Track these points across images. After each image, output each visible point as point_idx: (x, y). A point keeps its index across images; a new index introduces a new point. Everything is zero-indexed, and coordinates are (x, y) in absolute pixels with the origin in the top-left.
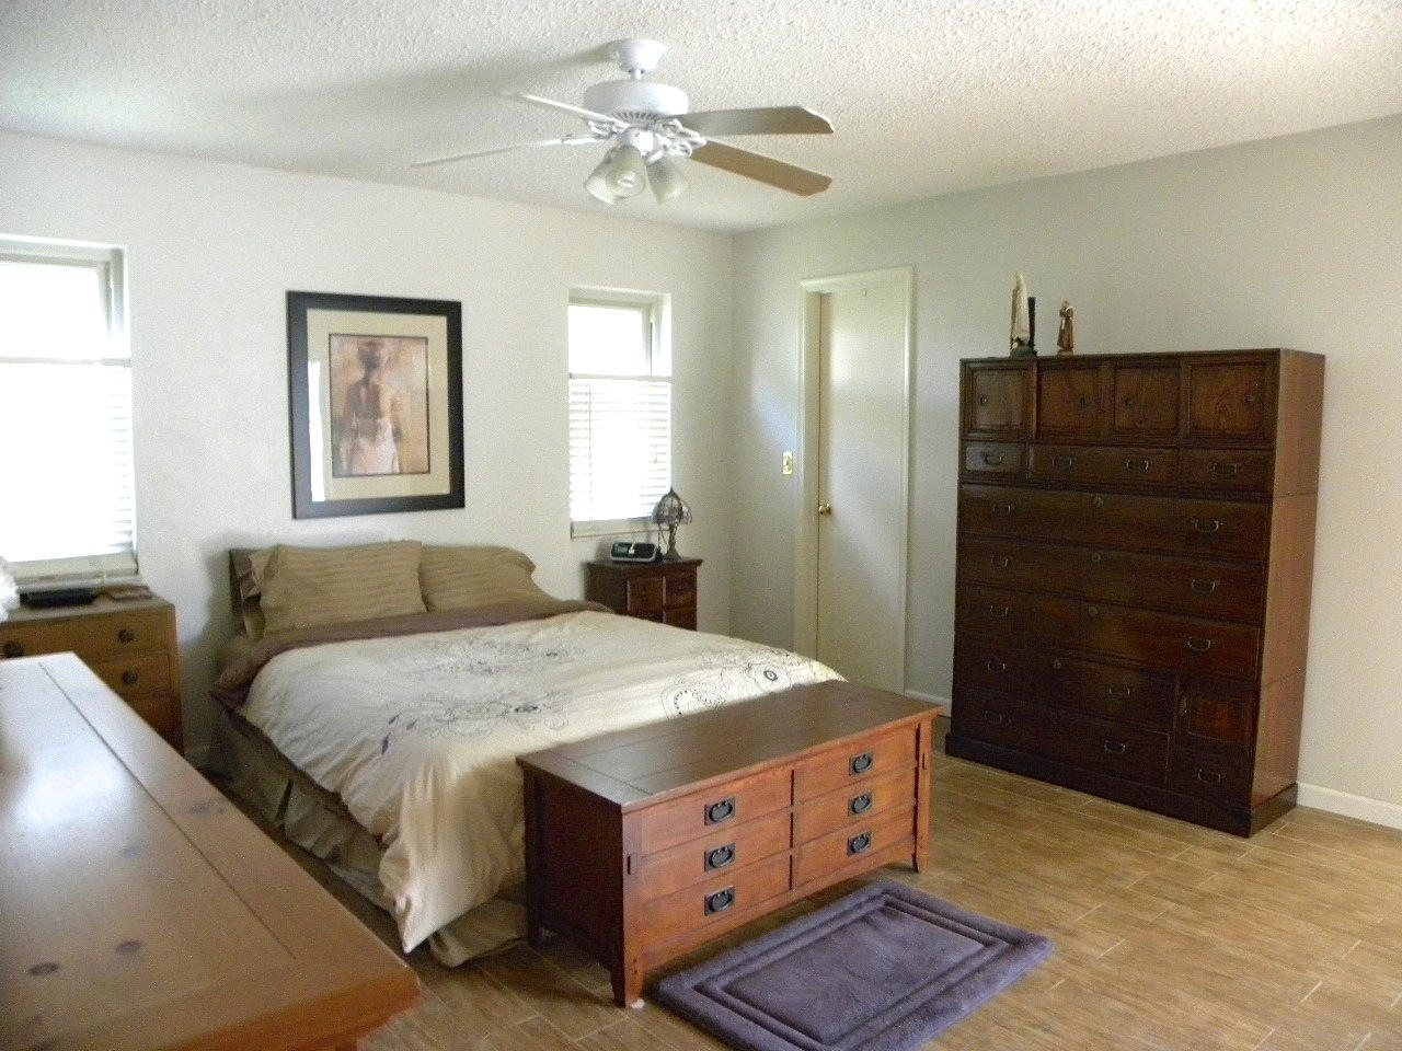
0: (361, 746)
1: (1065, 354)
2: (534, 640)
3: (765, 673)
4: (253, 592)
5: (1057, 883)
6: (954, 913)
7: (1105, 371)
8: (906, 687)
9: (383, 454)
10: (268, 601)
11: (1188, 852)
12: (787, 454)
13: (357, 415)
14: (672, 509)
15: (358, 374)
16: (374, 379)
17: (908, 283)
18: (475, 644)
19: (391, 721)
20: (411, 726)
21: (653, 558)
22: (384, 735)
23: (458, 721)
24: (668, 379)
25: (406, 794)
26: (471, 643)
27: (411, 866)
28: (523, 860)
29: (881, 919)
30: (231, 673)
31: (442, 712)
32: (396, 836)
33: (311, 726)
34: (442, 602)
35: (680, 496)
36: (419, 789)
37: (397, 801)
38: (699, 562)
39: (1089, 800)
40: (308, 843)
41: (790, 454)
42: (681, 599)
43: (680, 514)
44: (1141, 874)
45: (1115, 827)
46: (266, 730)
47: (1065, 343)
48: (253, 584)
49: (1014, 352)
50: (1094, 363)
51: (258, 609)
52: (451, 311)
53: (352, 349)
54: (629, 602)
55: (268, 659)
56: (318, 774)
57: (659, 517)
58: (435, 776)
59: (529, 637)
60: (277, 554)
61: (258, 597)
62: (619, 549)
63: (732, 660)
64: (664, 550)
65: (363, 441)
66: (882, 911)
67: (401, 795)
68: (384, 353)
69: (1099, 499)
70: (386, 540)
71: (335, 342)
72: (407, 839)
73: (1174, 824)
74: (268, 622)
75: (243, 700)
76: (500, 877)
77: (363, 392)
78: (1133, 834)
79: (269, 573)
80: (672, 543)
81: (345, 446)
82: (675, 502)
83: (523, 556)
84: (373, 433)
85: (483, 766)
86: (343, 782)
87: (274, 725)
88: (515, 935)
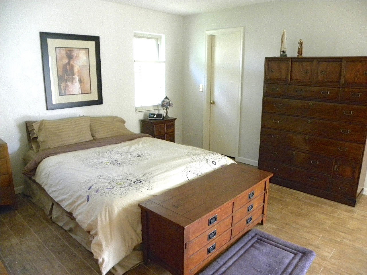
0: (78, 198)
1: (300, 56)
2: (131, 150)
3: (212, 162)
4: (35, 136)
5: (306, 227)
6: (280, 242)
7: (315, 62)
8: (239, 156)
9: (75, 87)
10: (40, 139)
11: (339, 213)
12: (201, 86)
13: (66, 75)
14: (167, 103)
15: (66, 61)
16: (71, 63)
17: (242, 32)
18: (112, 153)
19: (89, 189)
20: (97, 191)
21: (162, 118)
22: (88, 194)
23: (115, 189)
24: (164, 62)
25: (99, 220)
26: (111, 152)
27: (103, 247)
28: (141, 237)
29: (257, 245)
30: (29, 166)
31: (107, 184)
32: (96, 234)
33: (59, 187)
34: (98, 136)
35: (169, 99)
36: (103, 217)
37: (96, 222)
38: (175, 119)
39: (304, 194)
40: (61, 224)
41: (202, 86)
42: (170, 130)
43: (170, 105)
44: (329, 222)
45: (314, 204)
46: (43, 185)
47: (300, 53)
48: (35, 133)
49: (281, 55)
50: (311, 60)
51: (37, 141)
52: (96, 39)
53: (64, 52)
54: (155, 132)
55: (42, 160)
56: (64, 205)
57: (163, 106)
58: (109, 212)
59: (129, 149)
60: (42, 123)
61: (37, 138)
62: (151, 115)
63: (201, 158)
64: (165, 115)
65: (69, 84)
66: (257, 241)
67: (97, 219)
68: (74, 54)
69: (311, 103)
70: (78, 116)
71: (57, 49)
72: (101, 237)
73: (332, 202)
74: (40, 146)
75: (34, 174)
76: (134, 244)
77: (68, 66)
78: (321, 207)
79: (40, 129)
80: (167, 113)
81: (63, 85)
82: (168, 101)
83: (122, 119)
84: (72, 80)
85: (126, 207)
86: (73, 209)
87: (46, 185)
88: (139, 262)
